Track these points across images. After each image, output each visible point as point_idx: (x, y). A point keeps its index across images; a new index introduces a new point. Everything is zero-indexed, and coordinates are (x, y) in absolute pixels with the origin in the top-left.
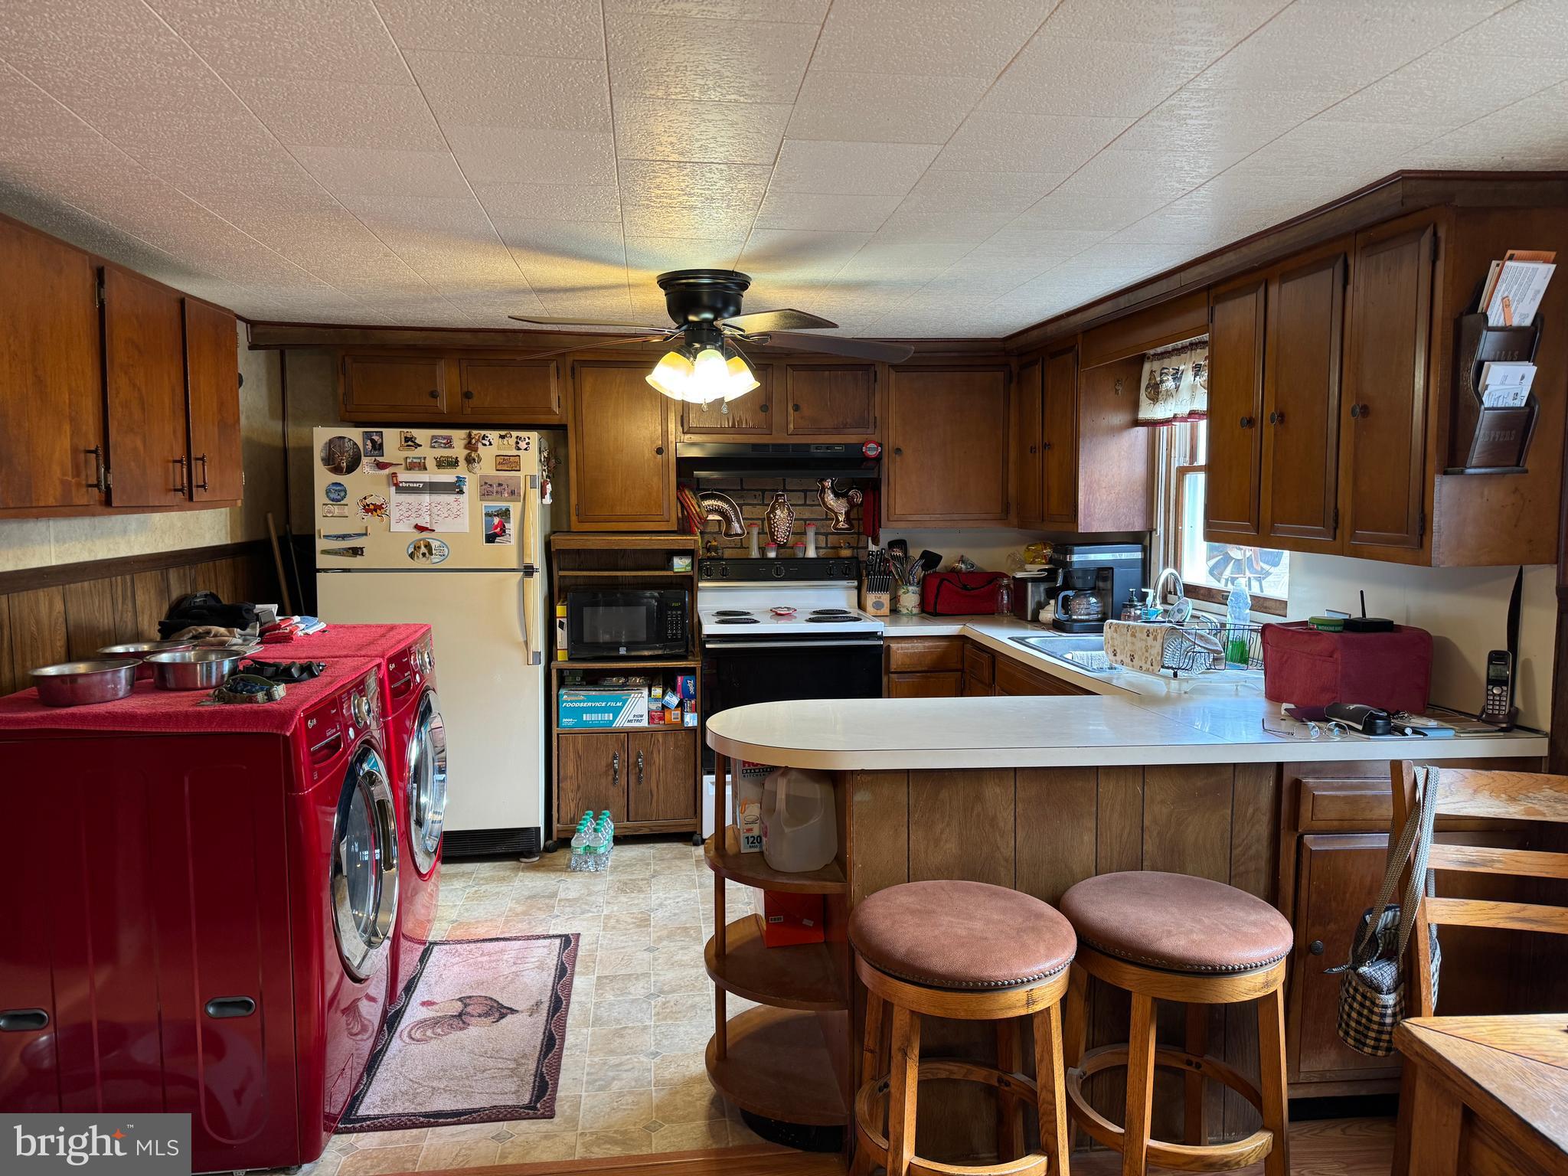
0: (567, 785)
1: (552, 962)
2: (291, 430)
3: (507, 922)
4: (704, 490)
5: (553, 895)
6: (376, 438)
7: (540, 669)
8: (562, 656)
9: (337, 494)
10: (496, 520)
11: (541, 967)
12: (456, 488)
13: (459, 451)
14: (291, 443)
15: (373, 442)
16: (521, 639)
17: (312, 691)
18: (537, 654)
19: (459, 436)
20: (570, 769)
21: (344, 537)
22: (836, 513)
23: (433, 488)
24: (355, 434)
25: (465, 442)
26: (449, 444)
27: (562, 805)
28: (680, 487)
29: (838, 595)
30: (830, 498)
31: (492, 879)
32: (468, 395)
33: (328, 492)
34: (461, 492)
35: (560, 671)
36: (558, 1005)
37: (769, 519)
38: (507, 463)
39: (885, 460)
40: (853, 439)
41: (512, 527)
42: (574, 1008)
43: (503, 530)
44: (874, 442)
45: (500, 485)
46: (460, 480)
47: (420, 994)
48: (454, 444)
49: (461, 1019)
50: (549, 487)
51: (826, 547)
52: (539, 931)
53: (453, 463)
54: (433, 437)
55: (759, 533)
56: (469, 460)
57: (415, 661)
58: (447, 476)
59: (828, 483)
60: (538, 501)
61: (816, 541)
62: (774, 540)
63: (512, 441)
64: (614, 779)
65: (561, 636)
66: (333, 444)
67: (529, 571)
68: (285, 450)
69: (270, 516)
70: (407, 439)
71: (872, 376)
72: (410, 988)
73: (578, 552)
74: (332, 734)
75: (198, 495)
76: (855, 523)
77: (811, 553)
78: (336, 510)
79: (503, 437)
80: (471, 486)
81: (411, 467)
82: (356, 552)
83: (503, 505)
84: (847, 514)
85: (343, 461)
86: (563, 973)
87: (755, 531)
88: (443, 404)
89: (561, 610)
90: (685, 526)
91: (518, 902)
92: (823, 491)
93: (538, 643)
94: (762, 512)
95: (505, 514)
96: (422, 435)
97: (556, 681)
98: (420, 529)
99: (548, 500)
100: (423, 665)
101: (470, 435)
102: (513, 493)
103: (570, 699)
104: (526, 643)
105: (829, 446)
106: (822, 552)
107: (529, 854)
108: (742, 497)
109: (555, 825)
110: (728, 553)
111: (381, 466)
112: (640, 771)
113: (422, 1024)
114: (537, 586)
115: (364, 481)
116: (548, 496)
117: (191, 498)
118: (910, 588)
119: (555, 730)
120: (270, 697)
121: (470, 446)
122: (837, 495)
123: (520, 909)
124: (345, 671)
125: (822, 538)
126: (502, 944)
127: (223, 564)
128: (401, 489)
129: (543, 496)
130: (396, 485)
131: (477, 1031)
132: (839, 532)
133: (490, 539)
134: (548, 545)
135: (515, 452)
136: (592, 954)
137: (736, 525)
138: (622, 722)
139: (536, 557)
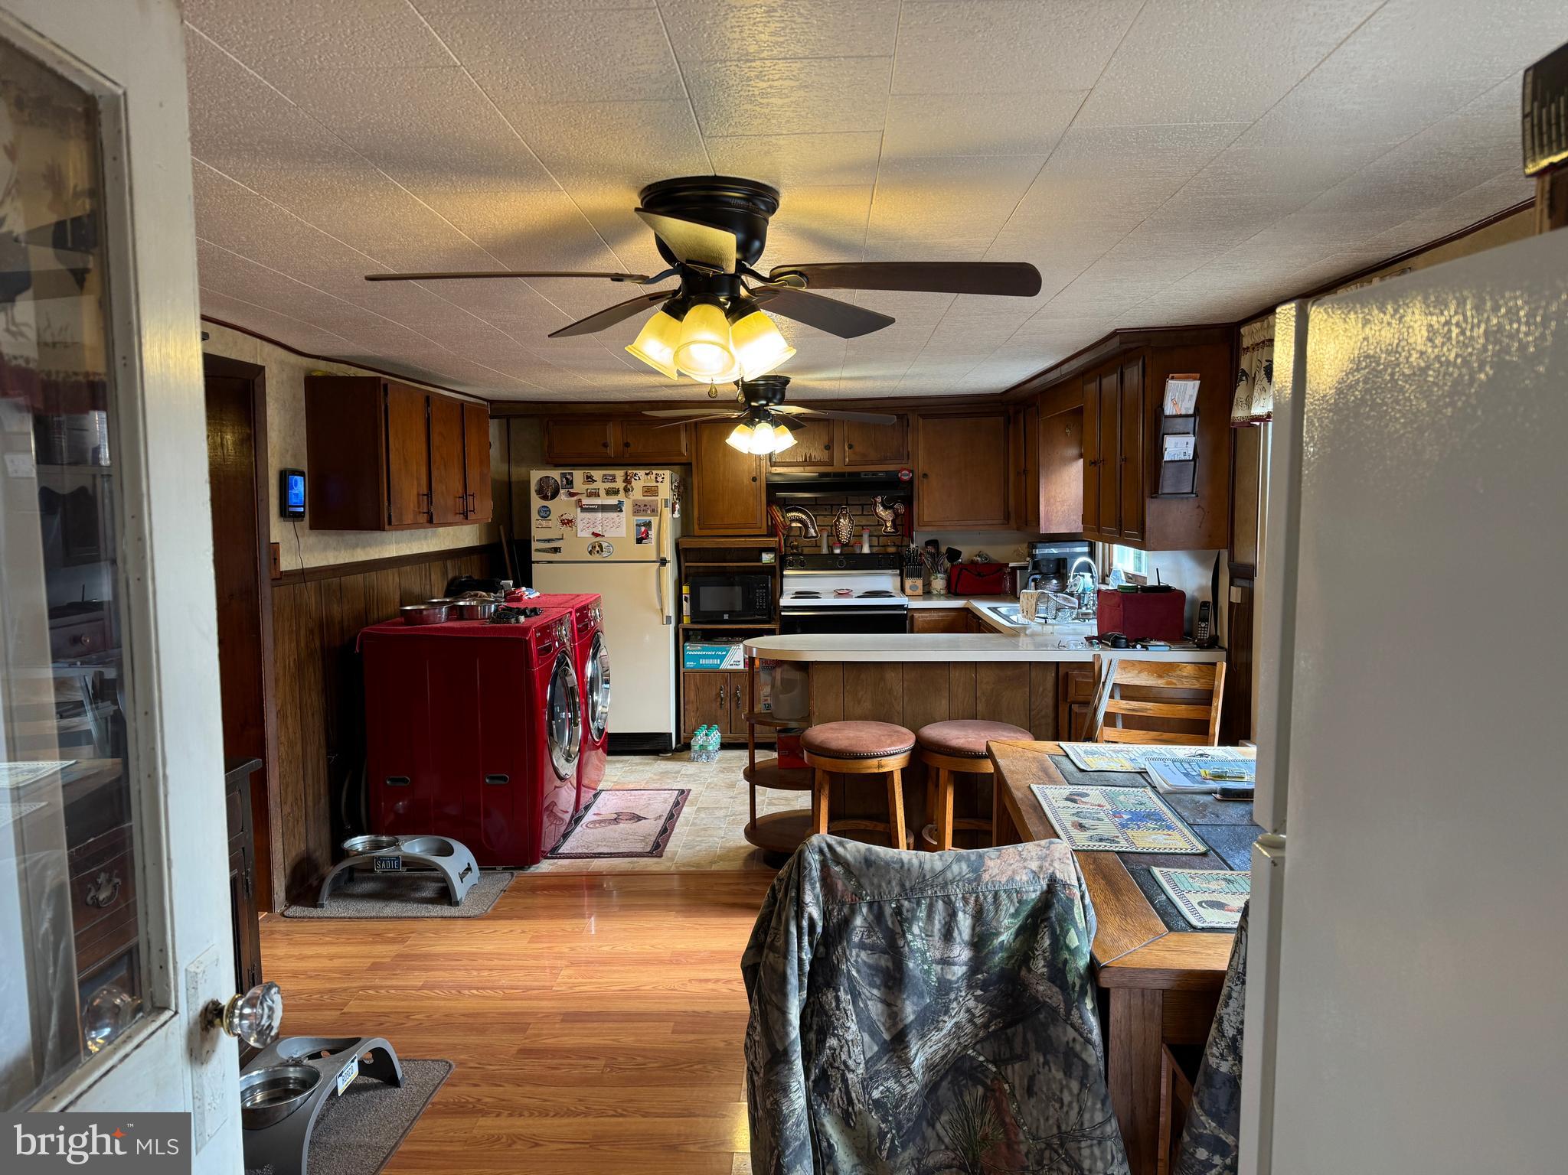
0: (689, 707)
1: (672, 801)
2: (514, 470)
3: (647, 783)
4: (787, 505)
5: (678, 772)
6: (568, 477)
7: (672, 626)
8: (686, 620)
9: (545, 513)
10: (643, 529)
11: (665, 801)
12: (618, 508)
13: (620, 484)
14: (514, 478)
15: (567, 479)
16: (659, 608)
17: (538, 621)
18: (669, 618)
19: (619, 474)
20: (692, 696)
21: (549, 541)
22: (885, 521)
23: (604, 508)
24: (555, 474)
25: (623, 478)
26: (613, 479)
27: (687, 721)
28: (770, 503)
29: (886, 580)
30: (880, 510)
31: (641, 764)
32: (627, 445)
33: (539, 512)
34: (621, 511)
35: (684, 630)
36: (672, 818)
37: (836, 525)
38: (650, 491)
39: (916, 482)
40: (891, 468)
41: (653, 533)
42: (681, 819)
43: (647, 535)
44: (907, 470)
45: (645, 505)
46: (620, 503)
47: (593, 810)
48: (617, 480)
49: (616, 821)
50: (677, 506)
51: (878, 546)
52: (666, 787)
53: (616, 492)
54: (604, 475)
55: (828, 536)
56: (626, 490)
57: (591, 614)
58: (612, 501)
59: (879, 499)
60: (670, 515)
61: (870, 541)
62: (840, 541)
63: (653, 477)
64: (721, 704)
65: (686, 606)
66: (543, 481)
67: (663, 562)
68: (510, 483)
69: (501, 527)
70: (588, 477)
71: (905, 423)
72: (587, 808)
73: (699, 549)
74: (547, 643)
75: (471, 516)
76: (900, 528)
77: (866, 550)
78: (544, 523)
79: (647, 474)
80: (627, 507)
81: (590, 495)
82: (556, 550)
83: (647, 518)
84: (893, 521)
85: (549, 491)
86: (678, 805)
87: (825, 535)
88: (611, 451)
89: (685, 589)
90: (772, 531)
91: (655, 774)
92: (875, 505)
93: (670, 610)
94: (829, 520)
95: (648, 525)
96: (597, 474)
97: (684, 636)
98: (596, 535)
99: (677, 515)
100: (595, 616)
101: (626, 473)
102: (653, 511)
103: (692, 650)
104: (662, 610)
105: (875, 473)
106: (875, 550)
107: (666, 751)
108: (816, 510)
109: (682, 734)
110: (806, 551)
111: (572, 495)
112: (738, 699)
113: (594, 822)
114: (670, 573)
115: (562, 504)
116: (676, 512)
117: (467, 518)
118: (939, 575)
119: (682, 670)
120: (517, 621)
121: (627, 481)
122: (886, 508)
123: (655, 777)
124: (554, 614)
125: (875, 539)
126: (643, 792)
127: (475, 558)
128: (584, 510)
129: (673, 513)
130: (581, 507)
131: (624, 826)
132: (888, 535)
133: (639, 541)
134: (677, 545)
135: (655, 484)
136: (696, 799)
137: (812, 531)
138: (726, 665)
139: (669, 553)
